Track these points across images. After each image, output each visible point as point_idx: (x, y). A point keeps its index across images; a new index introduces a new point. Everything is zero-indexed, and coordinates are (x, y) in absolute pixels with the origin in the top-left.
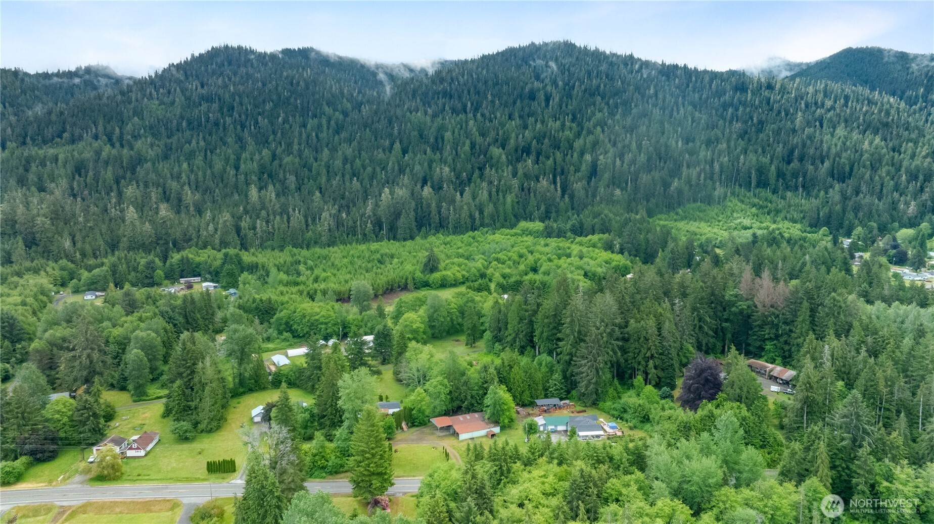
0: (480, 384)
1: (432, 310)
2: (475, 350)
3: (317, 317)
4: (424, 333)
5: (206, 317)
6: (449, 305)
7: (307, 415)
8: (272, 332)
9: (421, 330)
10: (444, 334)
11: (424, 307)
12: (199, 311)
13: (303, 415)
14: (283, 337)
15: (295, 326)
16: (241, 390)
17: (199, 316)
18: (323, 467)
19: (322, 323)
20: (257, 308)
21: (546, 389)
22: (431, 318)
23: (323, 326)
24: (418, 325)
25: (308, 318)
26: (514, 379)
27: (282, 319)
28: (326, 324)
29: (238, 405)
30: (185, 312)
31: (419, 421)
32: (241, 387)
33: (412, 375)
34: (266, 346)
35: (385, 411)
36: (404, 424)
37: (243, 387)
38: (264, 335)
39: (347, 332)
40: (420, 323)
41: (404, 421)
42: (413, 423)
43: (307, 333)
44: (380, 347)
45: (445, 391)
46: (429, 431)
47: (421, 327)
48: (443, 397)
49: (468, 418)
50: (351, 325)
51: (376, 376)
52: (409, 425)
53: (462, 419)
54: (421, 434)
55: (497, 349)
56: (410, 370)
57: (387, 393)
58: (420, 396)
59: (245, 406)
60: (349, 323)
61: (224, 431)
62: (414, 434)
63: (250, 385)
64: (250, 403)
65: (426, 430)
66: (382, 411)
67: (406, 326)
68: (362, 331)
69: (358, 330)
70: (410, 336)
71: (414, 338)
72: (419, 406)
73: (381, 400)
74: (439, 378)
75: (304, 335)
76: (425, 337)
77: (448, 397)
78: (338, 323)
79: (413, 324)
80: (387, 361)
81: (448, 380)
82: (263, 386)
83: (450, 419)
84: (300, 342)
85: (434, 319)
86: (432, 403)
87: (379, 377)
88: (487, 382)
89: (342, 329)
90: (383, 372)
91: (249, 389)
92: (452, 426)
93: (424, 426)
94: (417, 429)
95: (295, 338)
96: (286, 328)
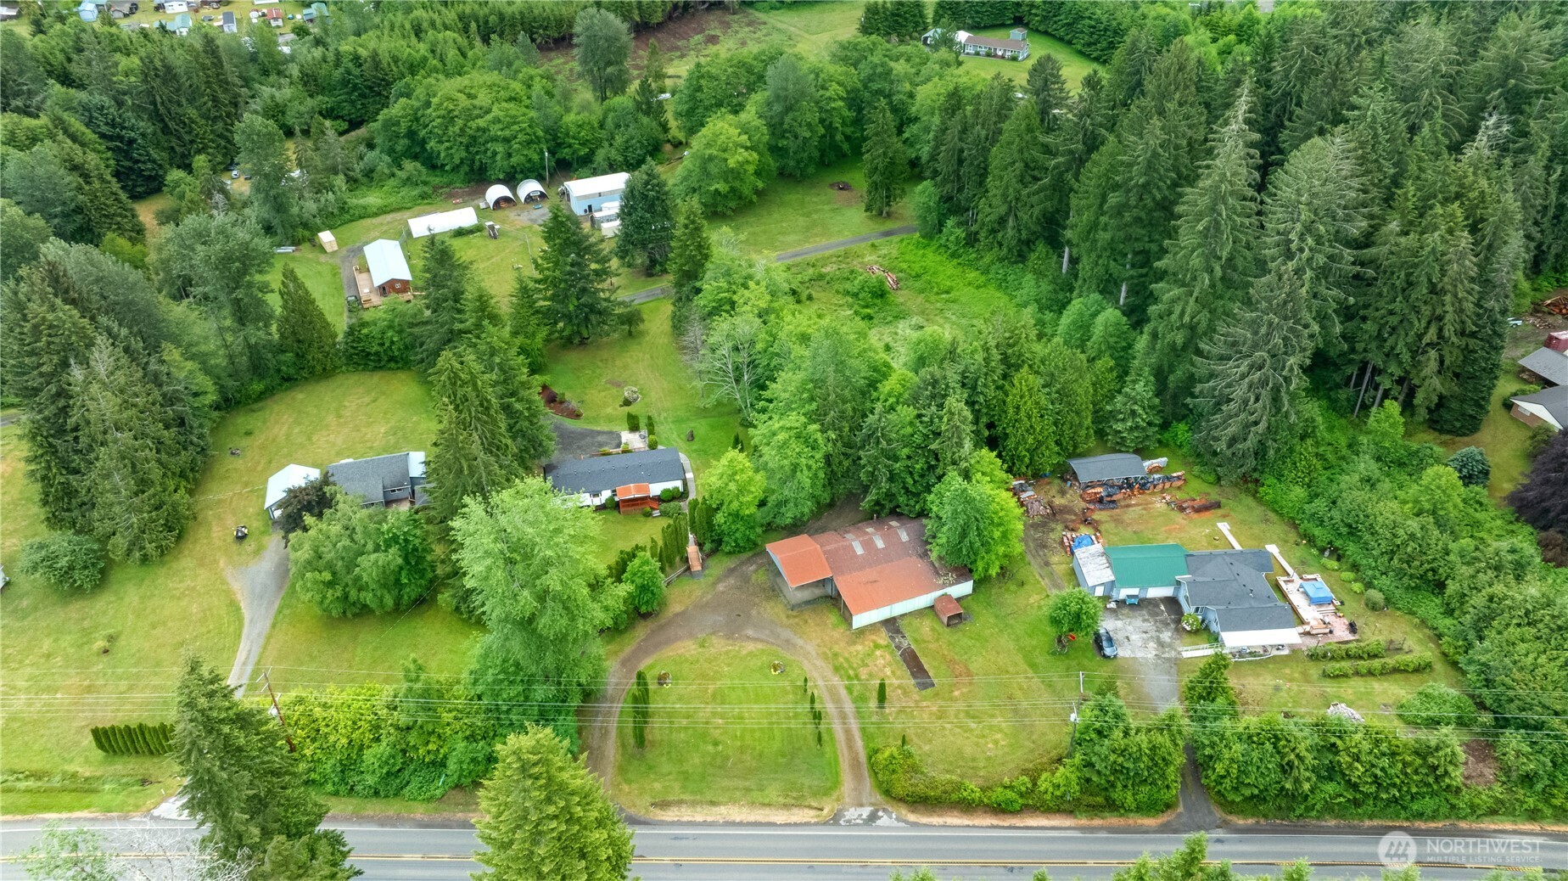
0: (918, 439)
1: (778, 108)
2: (890, 225)
3: (481, 123)
4: (757, 173)
5: (214, 113)
6: (824, 88)
7: (393, 556)
8: (378, 159)
9: (751, 169)
10: (811, 170)
11: (758, 97)
12: (191, 101)
13: (381, 558)
14: (401, 174)
15: (432, 144)
16: (257, 387)
17: (192, 112)
18: (433, 763)
19: (495, 139)
20: (345, 83)
21: (1101, 420)
22: (777, 128)
23: (499, 147)
24: (742, 155)
25: (460, 122)
26: (1018, 408)
27: (397, 124)
28: (506, 140)
29: (245, 442)
30: (154, 103)
31: (735, 541)
32: (255, 378)
33: (718, 364)
34: (362, 202)
35: (638, 492)
36: (692, 549)
37: (262, 377)
38: (358, 168)
39: (564, 159)
40: (747, 148)
41: (691, 536)
42: (718, 542)
43: (462, 163)
44: (639, 233)
45: (811, 462)
46: (764, 578)
47: (750, 159)
48: (804, 478)
49: (880, 544)
50: (572, 141)
51: (626, 327)
52: (708, 546)
53: (859, 551)
54: (739, 588)
55: (952, 238)
56: (713, 351)
57: (653, 394)
58: (737, 477)
59: (263, 447)
60: (567, 135)
61: (186, 552)
62: (721, 587)
63: (284, 368)
64: (280, 431)
65: (756, 571)
66: (631, 491)
67: (711, 158)
68: (600, 155)
69: (592, 152)
70: (721, 186)
71: (733, 190)
72: (735, 505)
73: (634, 428)
74: (795, 419)
75: (455, 169)
76: (760, 185)
77: (821, 475)
78: (537, 137)
79: (726, 155)
80: (658, 268)
81: (822, 425)
82: (319, 368)
83: (825, 553)
84: (448, 186)
85: (785, 131)
86: (773, 491)
87: (633, 329)
88: (939, 434)
89: (549, 152)
90: (645, 317)
91: (283, 378)
92: (831, 580)
93: (750, 554)
94: (730, 563)
95: (438, 172)
96: (410, 147)
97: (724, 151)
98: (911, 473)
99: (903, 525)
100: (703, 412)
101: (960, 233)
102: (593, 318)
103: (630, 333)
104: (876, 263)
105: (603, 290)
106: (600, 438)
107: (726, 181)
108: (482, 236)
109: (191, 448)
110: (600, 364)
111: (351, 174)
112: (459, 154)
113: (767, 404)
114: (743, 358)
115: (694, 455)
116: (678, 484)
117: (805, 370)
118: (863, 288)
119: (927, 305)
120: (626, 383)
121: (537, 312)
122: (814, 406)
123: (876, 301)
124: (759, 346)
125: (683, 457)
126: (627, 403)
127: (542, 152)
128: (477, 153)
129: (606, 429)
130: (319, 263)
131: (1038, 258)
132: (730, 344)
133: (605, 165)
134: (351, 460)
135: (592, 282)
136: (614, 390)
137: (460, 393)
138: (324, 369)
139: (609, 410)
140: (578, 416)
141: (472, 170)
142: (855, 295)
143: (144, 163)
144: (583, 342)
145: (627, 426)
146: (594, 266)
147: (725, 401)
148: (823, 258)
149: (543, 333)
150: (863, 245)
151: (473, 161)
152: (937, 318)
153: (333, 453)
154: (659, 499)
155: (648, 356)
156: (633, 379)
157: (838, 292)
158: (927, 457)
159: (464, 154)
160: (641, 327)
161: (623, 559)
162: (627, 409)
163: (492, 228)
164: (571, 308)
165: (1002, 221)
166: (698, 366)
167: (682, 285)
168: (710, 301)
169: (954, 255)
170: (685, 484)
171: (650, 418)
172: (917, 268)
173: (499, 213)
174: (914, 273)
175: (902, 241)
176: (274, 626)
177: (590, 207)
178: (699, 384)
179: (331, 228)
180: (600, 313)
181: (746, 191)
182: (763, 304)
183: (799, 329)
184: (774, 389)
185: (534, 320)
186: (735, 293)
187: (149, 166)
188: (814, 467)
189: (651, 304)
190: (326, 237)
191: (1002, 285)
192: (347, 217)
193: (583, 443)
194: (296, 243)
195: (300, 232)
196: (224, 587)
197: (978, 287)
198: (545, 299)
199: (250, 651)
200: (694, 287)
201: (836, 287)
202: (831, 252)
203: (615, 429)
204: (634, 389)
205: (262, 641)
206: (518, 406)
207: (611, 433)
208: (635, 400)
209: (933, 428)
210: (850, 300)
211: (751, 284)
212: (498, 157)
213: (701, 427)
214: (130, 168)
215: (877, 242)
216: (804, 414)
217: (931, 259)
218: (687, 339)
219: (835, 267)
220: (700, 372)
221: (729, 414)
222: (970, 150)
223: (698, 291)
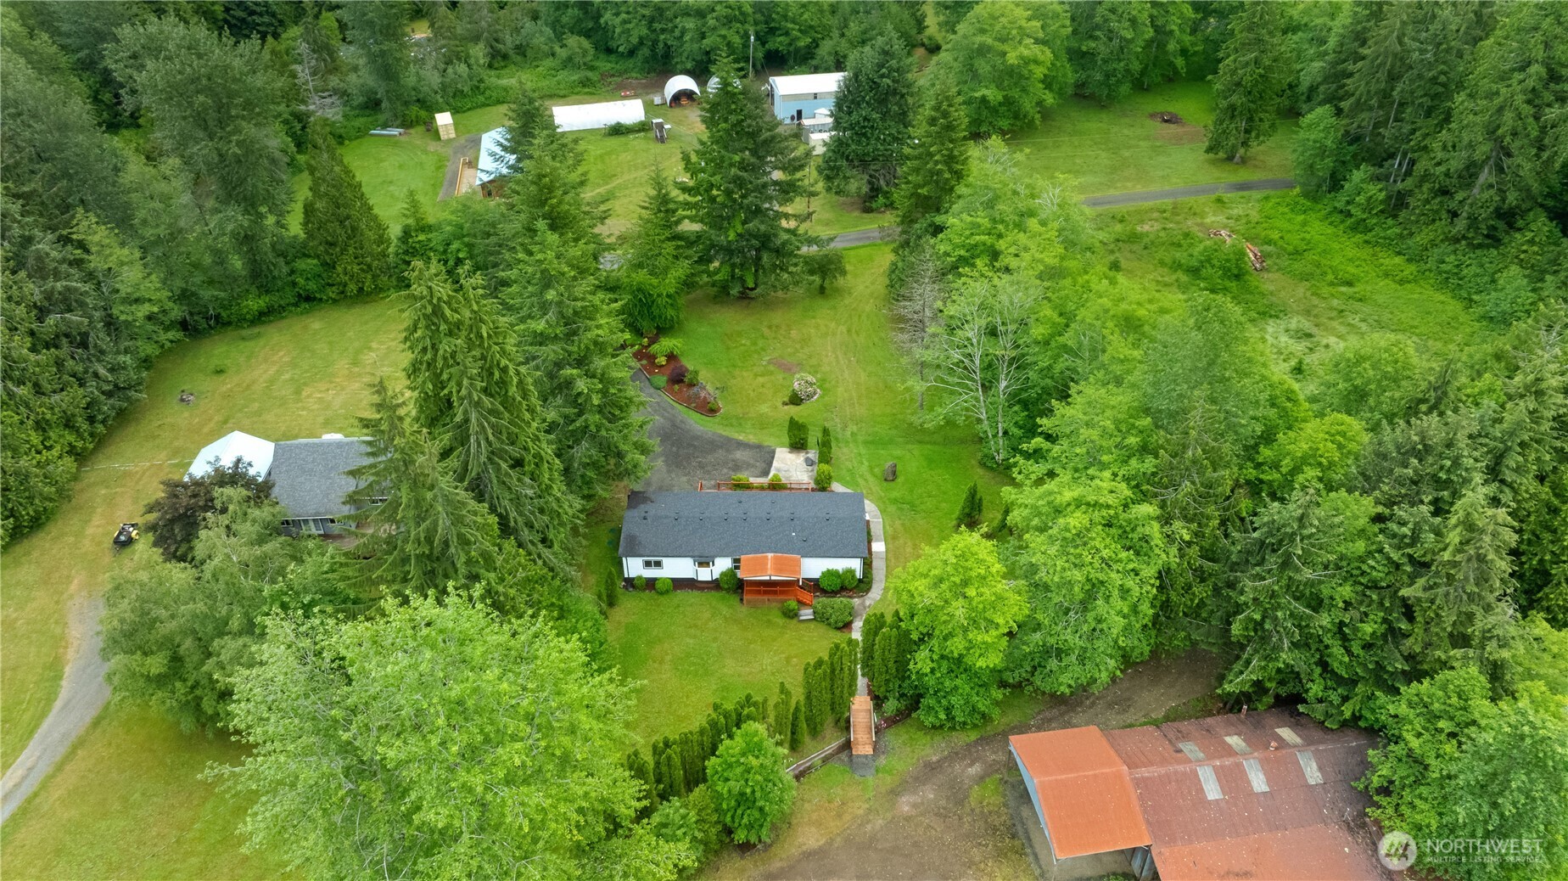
2: (1243, 175)
4: (1048, 83)
9: (1039, 72)
10: (1125, 89)
14: (563, 53)
19: (688, 13)
23: (690, 24)
24: (1029, 49)
29: (208, 385)
31: (948, 710)
32: (253, 289)
33: (956, 355)
34: (504, 82)
35: (779, 571)
36: (861, 706)
37: (265, 289)
38: (509, 41)
39: (777, 51)
40: (1037, 41)
41: (862, 682)
42: (913, 702)
43: (641, 43)
44: (859, 143)
45: (1130, 583)
46: (996, 800)
47: (1041, 58)
48: (1113, 615)
49: (1258, 782)
50: (790, 26)
51: (817, 279)
52: (891, 706)
53: (1213, 791)
54: (942, 815)
55: (1361, 199)
56: (951, 330)
57: (840, 389)
58: (971, 592)
59: (227, 396)
60: (785, 17)
61: (35, 554)
62: (905, 805)
63: (301, 281)
64: (261, 373)
65: (981, 779)
66: (765, 567)
67: (983, 51)
68: (826, 48)
69: (815, 44)
70: (992, 94)
71: (1008, 102)
72: (957, 645)
73: (798, 445)
74: (1108, 488)
75: (632, 53)
76: (1049, 99)
77: (1147, 610)
78: (742, 13)
79: (1006, 47)
80: (881, 200)
81: (1163, 505)
82: (352, 287)
83: (1138, 783)
84: (620, 75)
85: (1097, 27)
86: (1038, 627)
87: (827, 284)
88: (1426, 565)
89: (758, 38)
90: (848, 267)
91: (300, 296)
92: (1147, 851)
93: (973, 736)
94: (929, 749)
95: (613, 57)
96: (580, 20)
97: (1003, 40)
98: (1345, 639)
99: (1309, 742)
100: (915, 434)
101: (1376, 191)
102: (766, 258)
103: (822, 290)
104: (1225, 227)
105: (787, 216)
106: (739, 455)
107: (999, 87)
108: (645, 137)
109: (92, 384)
110: (766, 331)
111: (500, 46)
112: (639, 31)
113: (1046, 445)
114: (1002, 349)
115: (892, 509)
116: (855, 565)
117: (1133, 386)
118: (1209, 260)
119: (1315, 301)
120: (800, 366)
121: (676, 237)
122: (1149, 464)
123: (1228, 284)
124: (1038, 331)
125: (871, 511)
126: (796, 400)
127: (746, 36)
128: (663, 31)
129: (752, 439)
130: (425, 152)
131: (1532, 242)
132: (983, 323)
133: (831, 60)
134: (338, 437)
135: (770, 199)
136: (780, 376)
137: (445, 347)
138: (361, 290)
139: (764, 408)
140: (712, 411)
141: (654, 55)
142: (1194, 272)
143: (261, 15)
144: (745, 296)
145: (786, 440)
146: (777, 175)
147: (960, 420)
148: (1138, 212)
149: (680, 270)
150: (1202, 199)
151: (655, 42)
152: (1335, 324)
153: (321, 420)
154: (814, 586)
155: (843, 328)
156: (814, 362)
157: (1162, 263)
158: (1389, 611)
159: (645, 31)
160: (841, 281)
161: (713, 724)
162: (793, 410)
163: (660, 126)
164: (732, 236)
165: (1470, 173)
166: (920, 354)
167: (913, 221)
168: (956, 246)
169: (1359, 227)
170: (868, 565)
171: (826, 432)
172: (1295, 240)
173: (677, 112)
174: (1290, 248)
175: (1267, 198)
176: (96, 723)
177: (799, 113)
178: (918, 386)
179: (455, 111)
180: (778, 252)
181: (1028, 105)
182: (1050, 259)
183: (1124, 306)
184: (1064, 415)
185: (669, 247)
186: (1000, 236)
187: (266, 19)
188: (1136, 591)
189: (861, 251)
190: (444, 119)
191: (1450, 281)
192: (481, 99)
193: (710, 458)
194: (407, 124)
195: (414, 110)
196: (58, 630)
197: (1402, 282)
198: (692, 219)
199: (30, 769)
200: (932, 224)
201: (1158, 256)
202: (1150, 204)
203: (768, 441)
204: (810, 378)
205: (62, 750)
206: (581, 385)
207: (759, 447)
208: (810, 396)
209: (1417, 552)
210: (1184, 278)
211: (1033, 223)
212: (687, 38)
213: (911, 460)
214: (243, 20)
215: (1227, 196)
216: (1127, 479)
217: (1317, 229)
218: (907, 309)
219: (1157, 226)
220: (923, 364)
221: (962, 441)
222: (1422, 52)
223: (937, 230)
